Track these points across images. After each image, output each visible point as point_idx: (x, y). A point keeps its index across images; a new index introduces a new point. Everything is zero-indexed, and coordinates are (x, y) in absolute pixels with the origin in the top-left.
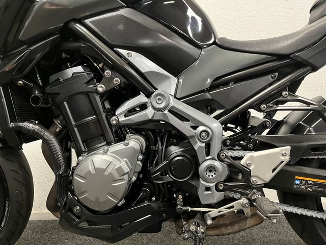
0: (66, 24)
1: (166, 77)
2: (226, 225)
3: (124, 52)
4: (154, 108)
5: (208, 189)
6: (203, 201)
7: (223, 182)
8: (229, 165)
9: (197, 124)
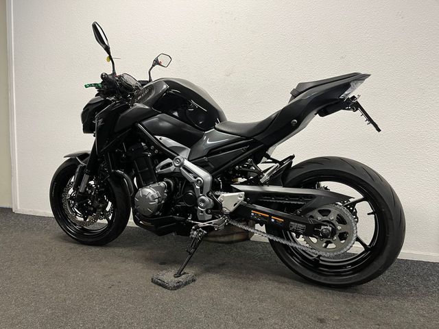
0: (134, 124)
1: (185, 149)
2: (220, 236)
3: (158, 137)
4: (175, 166)
5: (202, 212)
6: (199, 219)
7: (211, 209)
8: (214, 200)
9: (196, 176)
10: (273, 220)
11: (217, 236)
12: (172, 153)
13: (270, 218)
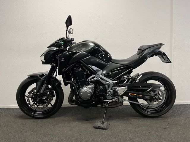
1: (100, 70)
2: (113, 105)
3: (91, 66)
4: (97, 78)
5: (109, 96)
6: (108, 99)
7: (112, 94)
8: (114, 91)
9: (106, 81)
10: (138, 96)
11: (112, 105)
12: (95, 72)
13: (137, 95)
